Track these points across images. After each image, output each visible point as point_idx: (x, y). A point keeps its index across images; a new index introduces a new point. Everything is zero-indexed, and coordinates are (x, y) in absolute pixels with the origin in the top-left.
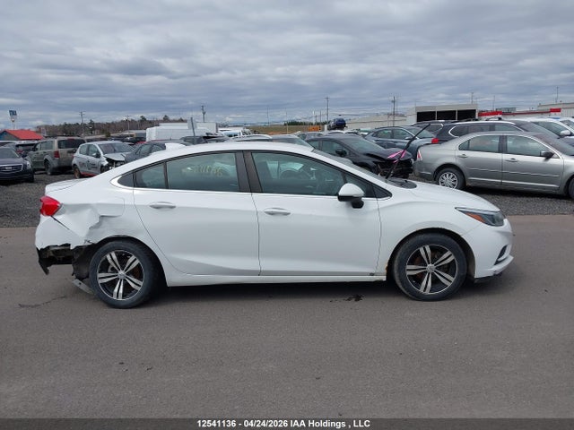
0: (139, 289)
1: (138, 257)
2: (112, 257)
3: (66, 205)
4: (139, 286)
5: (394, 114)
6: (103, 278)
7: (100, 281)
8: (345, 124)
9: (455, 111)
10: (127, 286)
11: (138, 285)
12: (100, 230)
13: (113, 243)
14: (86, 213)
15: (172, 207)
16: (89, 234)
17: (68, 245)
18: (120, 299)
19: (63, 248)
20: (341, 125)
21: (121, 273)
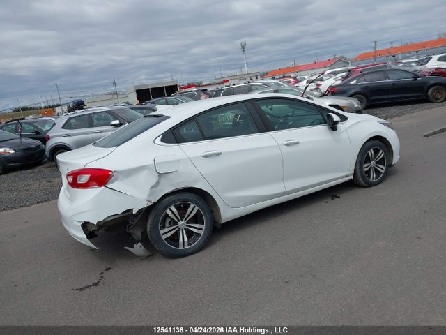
0: (202, 232)
1: (196, 203)
2: (172, 211)
3: (118, 172)
4: (202, 229)
5: (116, 93)
6: (166, 233)
7: (164, 237)
8: (84, 104)
9: (163, 87)
10: (190, 234)
11: (200, 229)
12: (159, 188)
13: (171, 197)
14: (143, 175)
15: (219, 154)
16: (151, 194)
17: (130, 210)
18: (187, 247)
19: (123, 215)
20: (80, 105)
21: (182, 223)
